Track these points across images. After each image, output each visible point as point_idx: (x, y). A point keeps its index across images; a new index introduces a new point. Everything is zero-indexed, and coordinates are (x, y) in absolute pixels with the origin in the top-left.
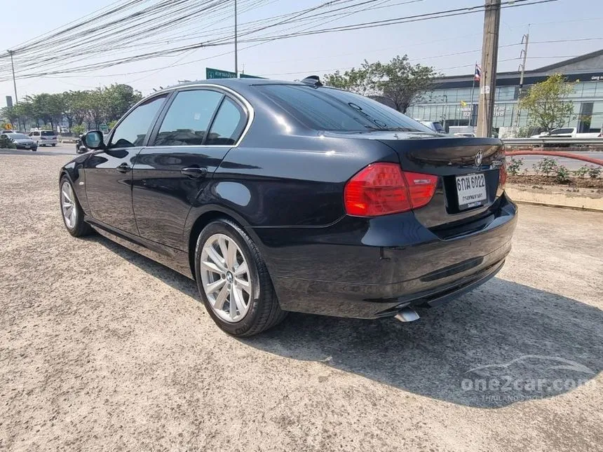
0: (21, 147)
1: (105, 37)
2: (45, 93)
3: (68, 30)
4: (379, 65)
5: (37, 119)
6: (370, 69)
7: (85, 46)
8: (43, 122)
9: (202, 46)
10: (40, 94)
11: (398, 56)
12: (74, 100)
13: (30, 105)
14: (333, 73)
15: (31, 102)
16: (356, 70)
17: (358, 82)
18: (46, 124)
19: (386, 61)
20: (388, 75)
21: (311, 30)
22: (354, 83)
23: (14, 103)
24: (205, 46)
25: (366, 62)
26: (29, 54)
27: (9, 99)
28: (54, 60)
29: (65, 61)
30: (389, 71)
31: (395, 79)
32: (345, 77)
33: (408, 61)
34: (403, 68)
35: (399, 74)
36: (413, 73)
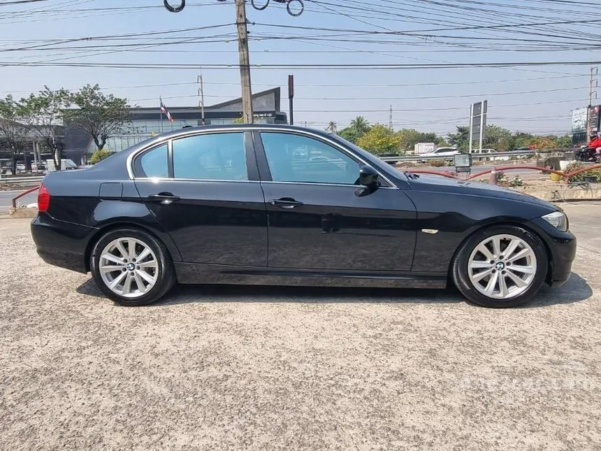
11: (89, 85)
20: (78, 103)
32: (21, 104)
33: (99, 91)
34: (95, 98)
35: (92, 104)
36: (108, 104)
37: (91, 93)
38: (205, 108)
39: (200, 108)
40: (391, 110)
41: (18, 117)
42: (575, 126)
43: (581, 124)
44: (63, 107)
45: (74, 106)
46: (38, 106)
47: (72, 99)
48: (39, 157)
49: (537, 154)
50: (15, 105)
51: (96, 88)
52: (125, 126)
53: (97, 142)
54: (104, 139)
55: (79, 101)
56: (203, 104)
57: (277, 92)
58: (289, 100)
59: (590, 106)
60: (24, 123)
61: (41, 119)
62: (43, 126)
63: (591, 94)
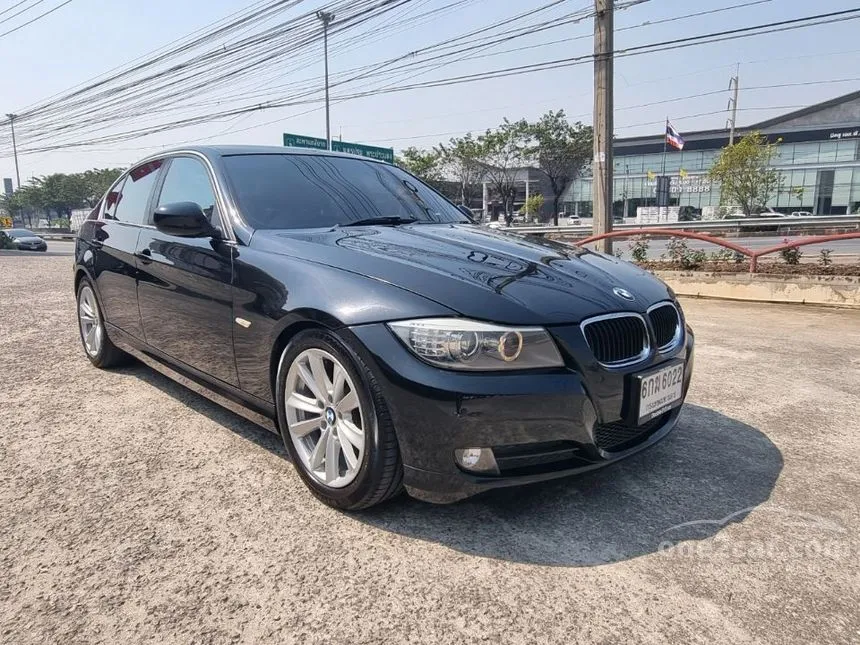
0: (24, 247)
1: (138, 97)
2: (59, 172)
3: (88, 89)
4: (524, 124)
5: (47, 210)
6: (512, 131)
7: (111, 109)
8: (56, 213)
9: (260, 108)
10: (52, 174)
11: (551, 112)
12: (101, 182)
13: (39, 190)
14: (462, 137)
15: (39, 186)
16: (493, 132)
17: (497, 148)
18: (60, 216)
19: (534, 119)
20: (538, 137)
21: (395, 86)
22: (492, 150)
23: (15, 188)
24: (264, 107)
25: (507, 122)
26: (36, 121)
27: (8, 182)
28: (69, 128)
29: (85, 130)
30: (539, 132)
31: (547, 143)
32: (479, 142)
33: (564, 118)
34: (558, 129)
35: (553, 136)
37: (553, 122)
39: (728, 131)
44: (520, 144)
47: (530, 132)
51: (560, 114)
56: (733, 124)
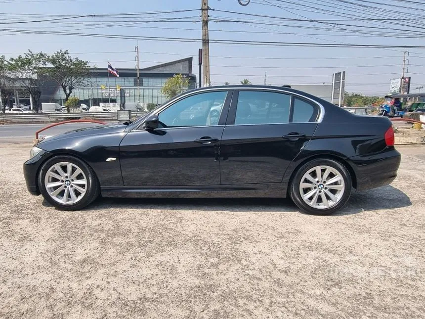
11: (62, 50)
32: (11, 62)
33: (68, 55)
34: (65, 60)
35: (62, 64)
36: (74, 64)
37: (62, 56)
38: (140, 70)
39: (137, 70)
40: (266, 75)
41: (9, 72)
42: (392, 90)
43: (397, 90)
44: (41, 66)
45: (50, 65)
46: (24, 64)
47: (48, 60)
48: (18, 101)
49: (378, 109)
50: (6, 63)
51: (66, 52)
52: (85, 81)
53: (65, 91)
54: (71, 89)
55: (53, 61)
56: (138, 67)
57: (190, 60)
58: (198, 66)
59: (403, 78)
60: (12, 76)
61: (24, 74)
62: (27, 79)
63: (404, 69)
